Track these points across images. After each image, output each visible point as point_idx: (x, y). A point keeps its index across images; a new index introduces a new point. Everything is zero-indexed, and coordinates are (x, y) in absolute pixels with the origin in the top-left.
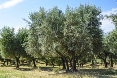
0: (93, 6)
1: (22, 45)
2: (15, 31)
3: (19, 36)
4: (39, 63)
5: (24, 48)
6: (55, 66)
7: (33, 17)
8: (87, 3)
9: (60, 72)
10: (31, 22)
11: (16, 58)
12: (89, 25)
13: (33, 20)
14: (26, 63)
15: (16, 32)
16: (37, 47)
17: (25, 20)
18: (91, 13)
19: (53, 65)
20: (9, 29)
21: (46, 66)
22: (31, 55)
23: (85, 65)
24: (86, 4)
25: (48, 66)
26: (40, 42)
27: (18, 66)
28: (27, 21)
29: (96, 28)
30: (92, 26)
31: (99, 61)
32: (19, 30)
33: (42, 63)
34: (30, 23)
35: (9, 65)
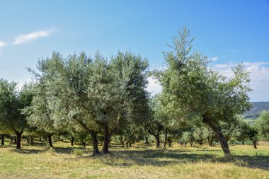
0: (136, 55)
1: (20, 111)
2: (16, 87)
3: (24, 96)
4: (62, 140)
5: (24, 116)
6: (87, 147)
7: (44, 67)
8: (128, 51)
9: (85, 155)
10: (41, 73)
11: (17, 132)
12: (130, 83)
13: (43, 71)
14: (40, 140)
15: (19, 89)
16: (47, 115)
17: (30, 70)
18: (133, 66)
19: (84, 144)
20: (5, 83)
21: (71, 146)
22: (36, 128)
23: (136, 144)
24: (127, 53)
25: (75, 146)
26: (51, 108)
27: (19, 147)
28: (33, 72)
29: (138, 89)
30: (133, 86)
31: (152, 138)
32: (25, 86)
33: (66, 142)
34: (37, 75)
35: (5, 143)
